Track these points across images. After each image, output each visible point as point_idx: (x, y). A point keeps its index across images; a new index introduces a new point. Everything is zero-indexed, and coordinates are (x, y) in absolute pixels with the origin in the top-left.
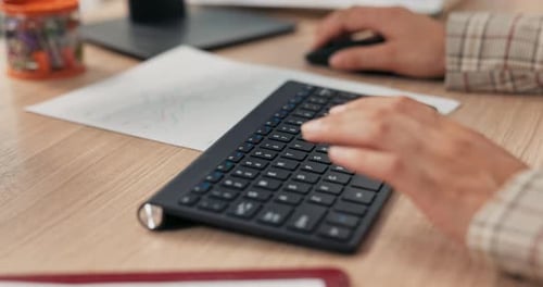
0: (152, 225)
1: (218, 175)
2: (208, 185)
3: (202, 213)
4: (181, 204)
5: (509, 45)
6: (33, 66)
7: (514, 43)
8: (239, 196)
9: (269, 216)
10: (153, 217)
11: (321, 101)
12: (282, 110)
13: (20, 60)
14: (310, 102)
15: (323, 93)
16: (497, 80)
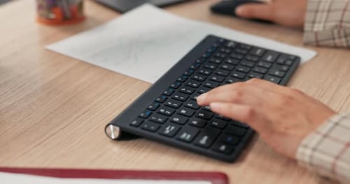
0: (113, 137)
1: (157, 104)
2: (149, 112)
3: (143, 131)
4: (131, 125)
5: (343, 15)
6: (53, 16)
7: (347, 13)
8: (168, 120)
9: (184, 136)
10: (114, 132)
11: (228, 51)
12: (202, 57)
13: (44, 12)
14: (220, 52)
15: (230, 45)
16: (336, 36)
